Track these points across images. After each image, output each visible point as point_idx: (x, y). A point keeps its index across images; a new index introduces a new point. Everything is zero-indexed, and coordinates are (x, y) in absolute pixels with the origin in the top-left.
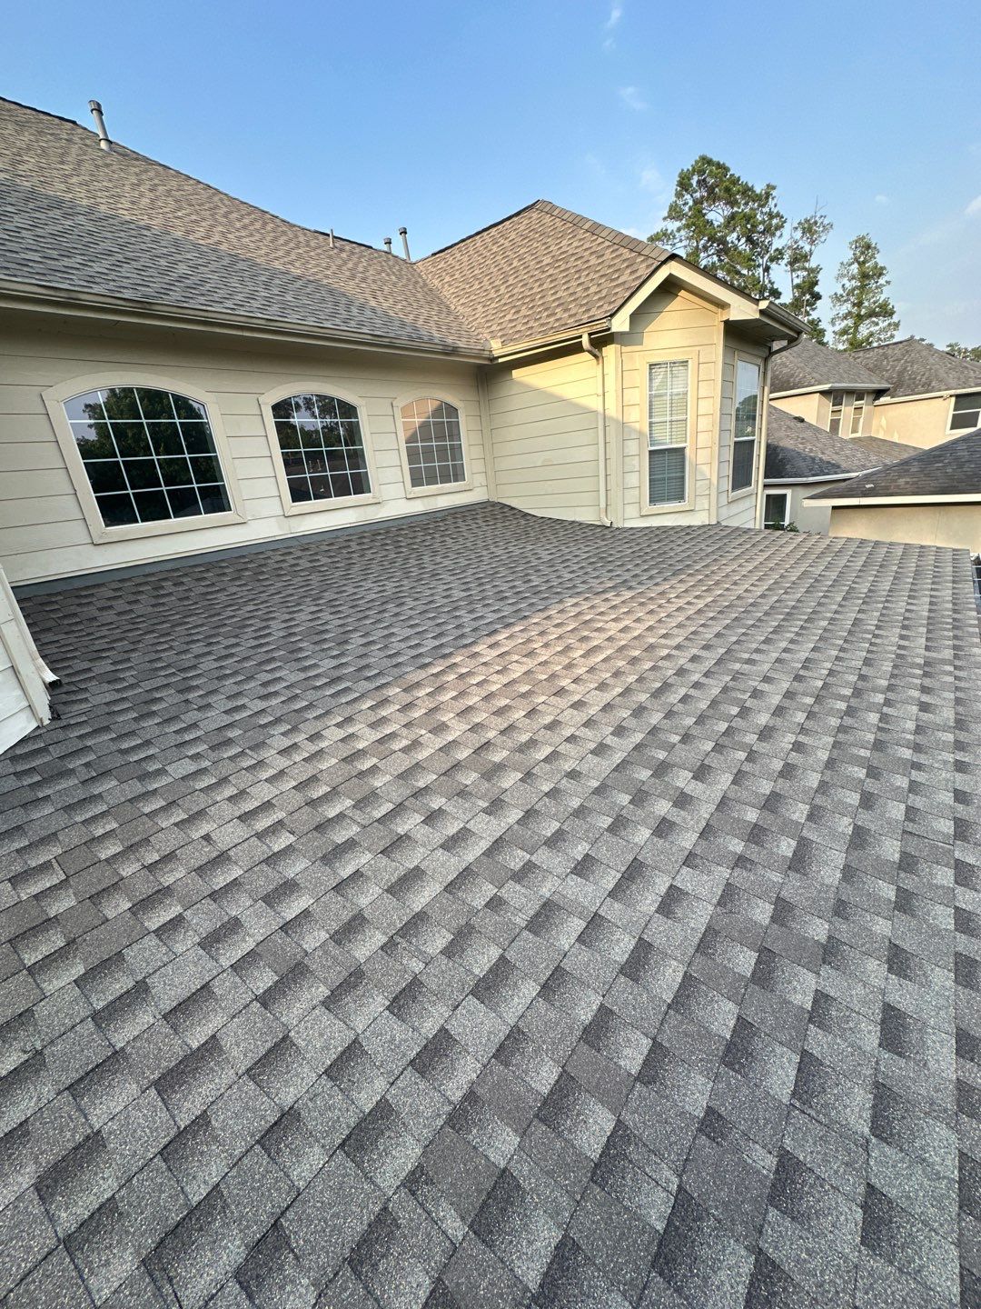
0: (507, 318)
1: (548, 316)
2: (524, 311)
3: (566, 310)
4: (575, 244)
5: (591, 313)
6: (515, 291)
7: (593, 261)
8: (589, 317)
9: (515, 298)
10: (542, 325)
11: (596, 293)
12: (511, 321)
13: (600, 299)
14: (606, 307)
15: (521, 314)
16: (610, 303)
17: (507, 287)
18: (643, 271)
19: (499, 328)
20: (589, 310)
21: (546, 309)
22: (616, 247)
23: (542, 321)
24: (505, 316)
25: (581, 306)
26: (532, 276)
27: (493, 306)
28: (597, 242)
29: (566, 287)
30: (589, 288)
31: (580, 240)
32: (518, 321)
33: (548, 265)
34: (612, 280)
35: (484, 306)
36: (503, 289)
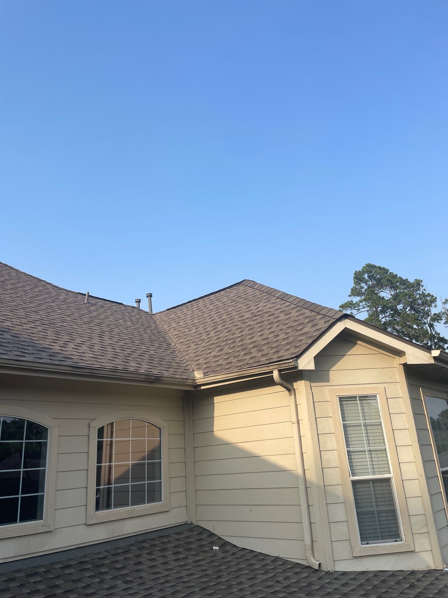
1: (245, 354)
2: (226, 350)
4: (269, 306)
7: (282, 317)
8: (278, 357)
10: (240, 361)
11: (284, 339)
12: (215, 356)
13: (288, 344)
14: (293, 350)
16: (296, 347)
18: (322, 325)
19: (205, 361)
20: (279, 351)
21: (244, 349)
22: (300, 308)
23: (240, 358)
24: (211, 353)
25: (272, 348)
26: (235, 326)
27: (204, 344)
28: (286, 305)
29: (260, 334)
30: (278, 335)
31: (273, 303)
32: (220, 358)
33: (248, 318)
34: (297, 331)
35: (196, 345)
36: (212, 334)
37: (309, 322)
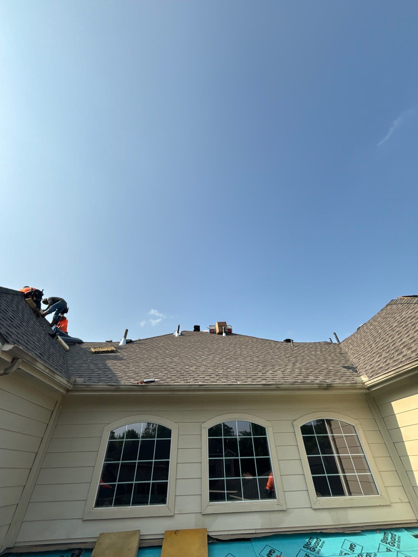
1: (398, 355)
3: (409, 349)
9: (379, 348)
12: (377, 362)
15: (383, 357)
19: (370, 367)
21: (396, 351)
23: (395, 359)
24: (373, 360)
26: (388, 335)
27: (369, 355)
29: (407, 335)
31: (412, 309)
32: (381, 362)
33: (395, 326)
35: (364, 356)
36: (373, 346)
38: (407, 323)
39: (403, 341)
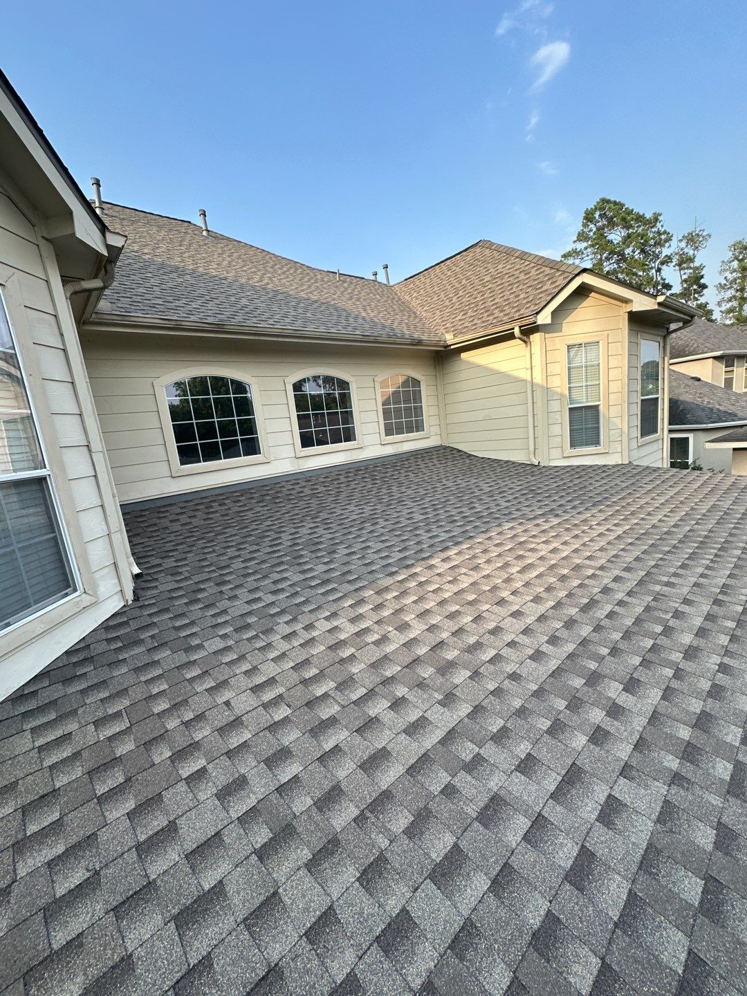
0: (458, 318)
1: (488, 316)
2: (470, 313)
3: (501, 311)
4: (508, 267)
5: (521, 312)
6: (464, 300)
7: (522, 277)
8: (519, 315)
9: (463, 305)
10: (483, 322)
11: (524, 298)
12: (460, 320)
13: (528, 302)
14: (533, 308)
15: (468, 315)
16: (536, 305)
17: (458, 298)
18: (561, 281)
19: (452, 325)
20: (519, 310)
21: (486, 311)
22: (539, 267)
23: (484, 319)
24: (456, 317)
25: (514, 307)
26: (476, 290)
27: (447, 310)
28: (525, 264)
29: (501, 295)
30: (519, 295)
31: (512, 264)
32: (466, 320)
33: (488, 281)
34: (537, 289)
35: (441, 311)
36: (455, 300)
37: (549, 279)
38: (503, 281)
39: (496, 301)
